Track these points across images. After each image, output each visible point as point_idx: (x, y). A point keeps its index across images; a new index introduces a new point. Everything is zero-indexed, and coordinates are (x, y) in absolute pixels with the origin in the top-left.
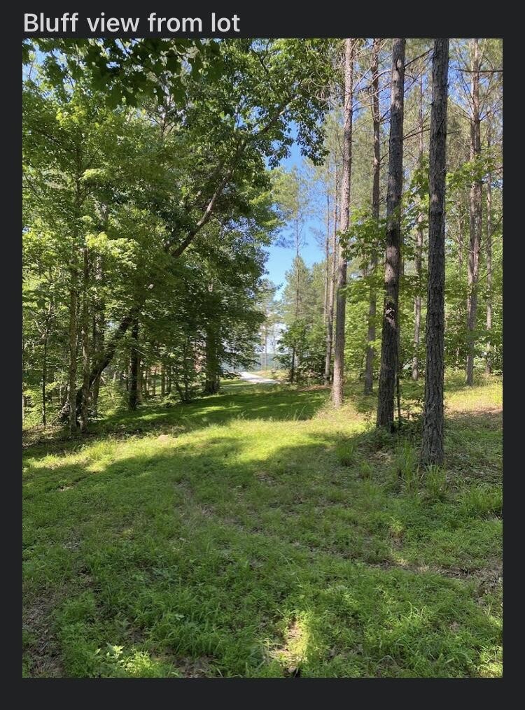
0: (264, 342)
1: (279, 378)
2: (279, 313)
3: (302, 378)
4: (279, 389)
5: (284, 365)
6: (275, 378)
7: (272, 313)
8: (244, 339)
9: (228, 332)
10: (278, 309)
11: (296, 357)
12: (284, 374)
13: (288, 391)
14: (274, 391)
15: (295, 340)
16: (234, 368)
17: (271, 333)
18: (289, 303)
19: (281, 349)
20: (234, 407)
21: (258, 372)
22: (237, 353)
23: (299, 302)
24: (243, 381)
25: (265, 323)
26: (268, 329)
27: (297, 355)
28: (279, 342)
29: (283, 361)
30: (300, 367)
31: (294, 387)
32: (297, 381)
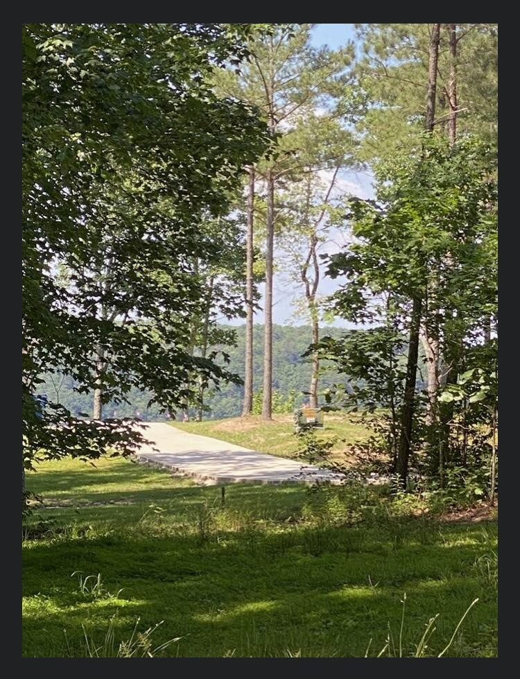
0: (260, 266)
1: (339, 454)
2: (339, 112)
3: (456, 456)
4: (337, 511)
5: (363, 384)
6: (317, 453)
7: (301, 113)
8: (156, 249)
9: (69, 209)
10: (335, 91)
11: (426, 346)
12: (362, 434)
13: (382, 520)
14: (308, 523)
15: (423, 258)
16: (104, 399)
17: (297, 216)
18: (392, 62)
19: (350, 303)
20: (102, 603)
21: (227, 425)
22: (119, 320)
23: (446, 54)
24: (152, 466)
25: (264, 164)
26: (280, 193)
27: (433, 335)
28: (340, 264)
29: (358, 363)
30: (446, 397)
31: (414, 504)
32: (433, 472)
